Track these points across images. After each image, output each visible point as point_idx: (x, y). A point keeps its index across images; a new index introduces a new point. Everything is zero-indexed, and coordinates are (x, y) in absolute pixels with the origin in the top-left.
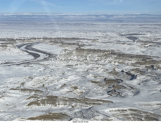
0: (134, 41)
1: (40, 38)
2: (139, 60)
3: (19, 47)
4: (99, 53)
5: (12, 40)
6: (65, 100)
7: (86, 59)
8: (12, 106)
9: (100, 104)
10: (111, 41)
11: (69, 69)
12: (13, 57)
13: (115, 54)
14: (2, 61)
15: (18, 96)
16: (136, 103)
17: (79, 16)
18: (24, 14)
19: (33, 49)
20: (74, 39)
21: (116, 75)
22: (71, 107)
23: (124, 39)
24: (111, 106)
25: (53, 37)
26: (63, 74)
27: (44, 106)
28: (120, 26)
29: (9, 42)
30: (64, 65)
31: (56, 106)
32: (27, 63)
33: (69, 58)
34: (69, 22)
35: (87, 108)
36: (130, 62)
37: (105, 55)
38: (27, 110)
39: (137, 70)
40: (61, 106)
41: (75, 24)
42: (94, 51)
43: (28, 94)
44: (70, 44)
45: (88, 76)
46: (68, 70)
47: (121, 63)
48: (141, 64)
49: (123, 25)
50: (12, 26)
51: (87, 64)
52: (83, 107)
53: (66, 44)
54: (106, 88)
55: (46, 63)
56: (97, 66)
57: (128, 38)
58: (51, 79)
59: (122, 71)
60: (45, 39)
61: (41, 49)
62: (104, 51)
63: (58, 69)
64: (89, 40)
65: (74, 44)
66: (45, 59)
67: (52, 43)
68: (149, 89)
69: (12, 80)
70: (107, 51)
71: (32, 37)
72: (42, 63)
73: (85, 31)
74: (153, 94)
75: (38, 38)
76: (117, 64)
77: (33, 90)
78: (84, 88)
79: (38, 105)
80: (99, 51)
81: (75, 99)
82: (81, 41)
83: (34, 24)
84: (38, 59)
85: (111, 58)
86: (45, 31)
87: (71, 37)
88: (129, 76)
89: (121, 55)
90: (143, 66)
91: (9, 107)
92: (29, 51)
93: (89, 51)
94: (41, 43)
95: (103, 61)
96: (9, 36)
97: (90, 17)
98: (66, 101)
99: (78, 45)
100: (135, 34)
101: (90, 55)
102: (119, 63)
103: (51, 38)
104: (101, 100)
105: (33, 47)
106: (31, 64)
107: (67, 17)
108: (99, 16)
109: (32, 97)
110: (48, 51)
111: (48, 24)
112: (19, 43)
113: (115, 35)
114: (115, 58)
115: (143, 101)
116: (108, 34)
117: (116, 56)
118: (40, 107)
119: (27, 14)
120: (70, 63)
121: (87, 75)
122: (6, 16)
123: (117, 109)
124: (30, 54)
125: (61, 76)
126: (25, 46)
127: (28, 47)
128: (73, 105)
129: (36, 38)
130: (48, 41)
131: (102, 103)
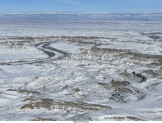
0: (155, 41)
1: (59, 37)
2: (156, 61)
3: (36, 45)
4: (115, 53)
5: (31, 38)
6: (60, 104)
7: (101, 59)
8: (5, 109)
9: (97, 109)
10: (132, 40)
11: (80, 68)
12: (28, 55)
13: (131, 54)
14: (16, 59)
15: (15, 97)
16: (137, 109)
17: (103, 14)
18: (49, 13)
19: (50, 48)
20: (92, 38)
21: (127, 76)
22: (66, 112)
23: (146, 38)
24: (108, 112)
25: (72, 36)
26: (72, 74)
27: (37, 109)
28: (144, 25)
29: (26, 40)
30: (76, 64)
31: (50, 110)
32: (40, 62)
33: (83, 57)
34: (93, 21)
35: (83, 113)
36: (146, 63)
37: (121, 55)
38: (19, 113)
39: (150, 72)
40: (55, 110)
41: (98, 23)
42: (110, 50)
43: (26, 96)
44: (87, 43)
45: (98, 77)
46: (79, 70)
47: (136, 63)
48: (156, 65)
49: (148, 24)
50: (35, 24)
51: (100, 64)
52: (78, 113)
53: (83, 42)
54: (112, 90)
55: (59, 62)
56: (110, 66)
57: (150, 37)
58: (57, 80)
59: (134, 73)
60: (64, 37)
61: (58, 48)
62: (121, 51)
63: (70, 69)
64: (108, 39)
65: (91, 43)
66: (60, 58)
67: (70, 42)
68: (157, 94)
69: (18, 79)
70: (123, 51)
71: (51, 35)
72: (55, 62)
73: (106, 30)
74: (159, 99)
75: (57, 37)
76: (131, 64)
77: (32, 92)
78: (89, 90)
79: (32, 108)
80: (115, 50)
81: (72, 102)
82: (100, 40)
83: (57, 23)
84: (53, 58)
85: (126, 58)
86: (66, 29)
87: (90, 36)
88: (140, 78)
89: (137, 55)
90: (158, 67)
91: (2, 109)
92: (45, 50)
93: (105, 50)
94: (59, 41)
95: (118, 61)
96: (28, 35)
97: (115, 16)
98: (62, 104)
99: (95, 44)
100: (158, 33)
101: (105, 54)
102: (134, 63)
103: (70, 37)
104: (98, 105)
105: (50, 46)
106: (44, 63)
107: (91, 16)
108: (124, 14)
109: (28, 99)
110: (65, 50)
111: (71, 23)
112: (37, 42)
113: (137, 34)
114: (131, 58)
115: (145, 108)
116: (129, 33)
117: (132, 56)
118: (34, 110)
119: (51, 13)
120: (83, 63)
121: (96, 76)
122: (31, 15)
123: (113, 116)
124: (46, 52)
125: (69, 76)
126: (42, 45)
127: (46, 45)
128: (68, 109)
129: (54, 37)
130: (66, 39)
131: (99, 108)
